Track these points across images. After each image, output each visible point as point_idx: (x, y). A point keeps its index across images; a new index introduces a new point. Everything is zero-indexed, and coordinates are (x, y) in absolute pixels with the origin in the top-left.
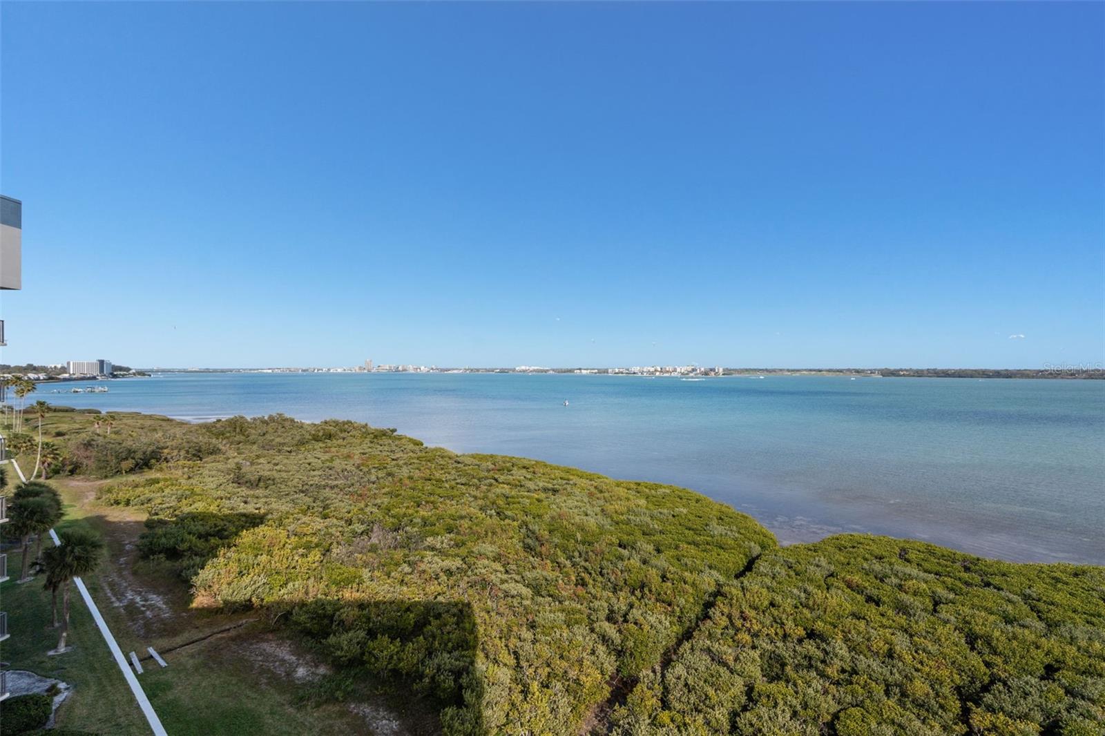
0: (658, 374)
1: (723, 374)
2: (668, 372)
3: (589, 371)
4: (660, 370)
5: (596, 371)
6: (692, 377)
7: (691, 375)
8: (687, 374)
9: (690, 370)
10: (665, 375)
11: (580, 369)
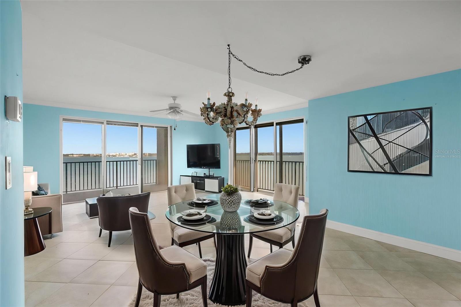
0: (117, 156)
1: (148, 156)
2: (122, 155)
3: (78, 155)
4: (119, 154)
5: (83, 155)
6: (134, 157)
7: (134, 156)
8: (132, 156)
9: (133, 154)
10: (121, 157)
11: (72, 154)
